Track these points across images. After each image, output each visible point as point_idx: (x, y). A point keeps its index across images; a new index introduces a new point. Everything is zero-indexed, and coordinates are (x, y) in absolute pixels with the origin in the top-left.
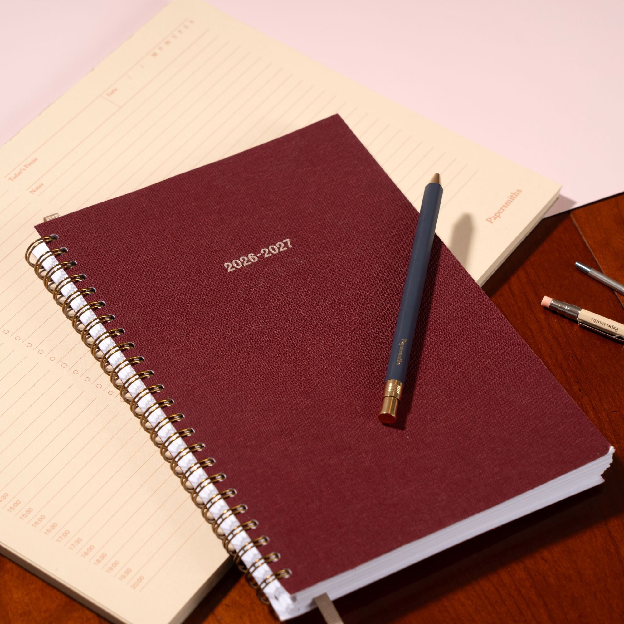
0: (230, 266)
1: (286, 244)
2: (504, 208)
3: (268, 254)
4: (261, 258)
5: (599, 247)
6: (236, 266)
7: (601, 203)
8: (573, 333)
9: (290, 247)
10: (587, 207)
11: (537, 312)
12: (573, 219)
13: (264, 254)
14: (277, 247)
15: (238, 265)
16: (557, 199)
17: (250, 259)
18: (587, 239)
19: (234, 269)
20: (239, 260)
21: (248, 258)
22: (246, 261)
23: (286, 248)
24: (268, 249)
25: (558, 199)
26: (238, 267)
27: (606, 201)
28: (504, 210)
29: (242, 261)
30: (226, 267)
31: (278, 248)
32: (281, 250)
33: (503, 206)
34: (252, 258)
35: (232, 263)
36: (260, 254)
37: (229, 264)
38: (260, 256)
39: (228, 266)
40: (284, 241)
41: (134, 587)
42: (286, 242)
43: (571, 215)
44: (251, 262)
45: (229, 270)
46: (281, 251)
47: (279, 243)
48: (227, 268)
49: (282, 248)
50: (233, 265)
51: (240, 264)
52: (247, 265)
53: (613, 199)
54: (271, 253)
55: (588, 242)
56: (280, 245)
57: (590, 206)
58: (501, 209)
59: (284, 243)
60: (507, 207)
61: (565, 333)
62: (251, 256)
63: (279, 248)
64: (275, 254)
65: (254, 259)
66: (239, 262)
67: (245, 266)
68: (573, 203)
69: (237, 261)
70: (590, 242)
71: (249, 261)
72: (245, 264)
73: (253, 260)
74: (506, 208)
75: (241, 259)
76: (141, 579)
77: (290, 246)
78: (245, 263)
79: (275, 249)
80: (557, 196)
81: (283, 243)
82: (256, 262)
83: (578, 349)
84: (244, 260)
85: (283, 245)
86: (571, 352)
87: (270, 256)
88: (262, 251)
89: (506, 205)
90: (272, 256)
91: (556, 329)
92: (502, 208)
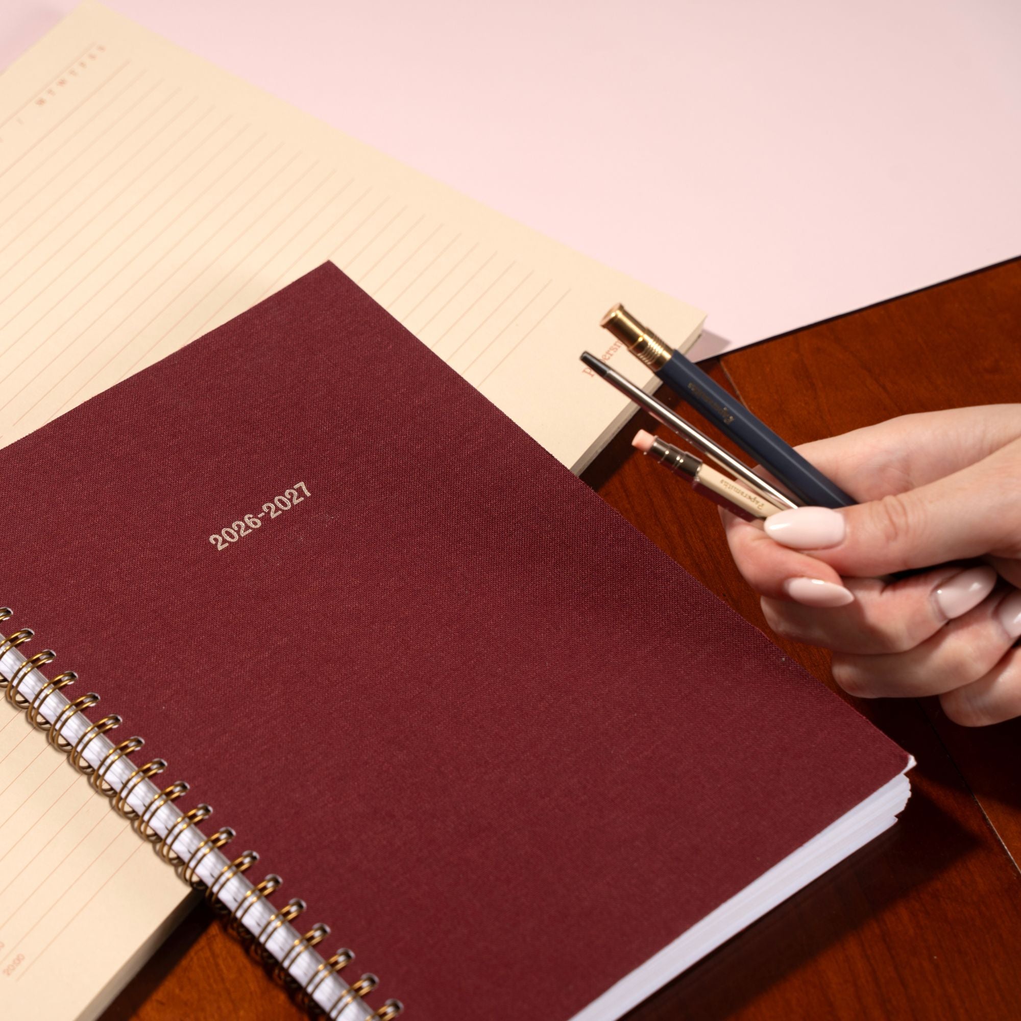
0: (220, 540)
1: (300, 490)
2: (612, 352)
3: (275, 512)
4: (266, 519)
5: (767, 415)
6: (228, 539)
7: (772, 344)
8: (724, 556)
9: (308, 496)
10: (748, 350)
11: (666, 522)
12: (725, 370)
13: (269, 513)
14: (287, 498)
15: (232, 537)
16: (699, 336)
17: (249, 524)
18: (747, 404)
19: (227, 545)
20: (232, 528)
21: (244, 522)
22: (244, 529)
23: (302, 499)
24: (274, 504)
25: (702, 336)
26: (232, 540)
27: (779, 341)
28: (611, 355)
29: (236, 529)
30: (214, 542)
31: (289, 499)
32: (296, 502)
33: (611, 349)
34: (252, 522)
35: (221, 535)
36: (263, 514)
37: (217, 536)
38: (263, 517)
39: (216, 540)
40: (296, 486)
41: (7, 972)
42: (300, 487)
43: (722, 363)
44: (252, 528)
45: (220, 548)
46: (295, 504)
47: (288, 491)
48: (216, 544)
49: (295, 498)
50: (223, 538)
51: (235, 534)
52: (246, 535)
53: (791, 338)
54: (281, 510)
55: (749, 407)
56: (291, 494)
57: (753, 349)
58: (608, 353)
59: (297, 490)
60: (617, 349)
61: (711, 556)
62: (249, 518)
63: (291, 500)
64: (286, 510)
65: (255, 523)
66: (232, 531)
67: (244, 537)
68: (726, 343)
69: (229, 530)
70: (752, 408)
71: (247, 527)
72: (243, 534)
73: (253, 526)
74: (615, 352)
75: (234, 525)
76: (19, 959)
77: (308, 494)
78: (242, 531)
79: (285, 502)
80: (699, 332)
81: (295, 489)
82: (259, 528)
83: (733, 583)
84: (239, 527)
85: (296, 493)
86: (721, 586)
87: (280, 515)
88: (264, 508)
89: (615, 347)
90: (282, 514)
91: (698, 549)
92: (609, 351)
